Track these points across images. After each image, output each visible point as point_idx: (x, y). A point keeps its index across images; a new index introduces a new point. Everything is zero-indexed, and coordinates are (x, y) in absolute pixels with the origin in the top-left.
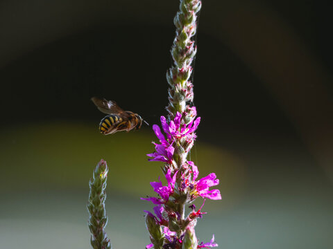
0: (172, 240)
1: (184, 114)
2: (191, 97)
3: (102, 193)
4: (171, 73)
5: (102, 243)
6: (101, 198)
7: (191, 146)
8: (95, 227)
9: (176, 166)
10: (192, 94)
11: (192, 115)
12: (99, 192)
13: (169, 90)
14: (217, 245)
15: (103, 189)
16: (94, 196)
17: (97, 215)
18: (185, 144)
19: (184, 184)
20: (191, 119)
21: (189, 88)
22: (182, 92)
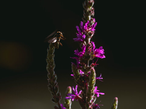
0: (83, 75)
1: (90, 21)
2: (93, 14)
3: (53, 54)
4: (85, 3)
5: (53, 75)
6: (52, 56)
7: (92, 35)
8: (49, 69)
9: (86, 44)
10: (94, 13)
11: (93, 22)
12: (51, 54)
13: (84, 10)
14: (102, 78)
15: (53, 53)
16: (49, 55)
17: (51, 64)
18: (90, 34)
19: (89, 51)
20: (93, 23)
21: (92, 10)
22: (90, 12)
